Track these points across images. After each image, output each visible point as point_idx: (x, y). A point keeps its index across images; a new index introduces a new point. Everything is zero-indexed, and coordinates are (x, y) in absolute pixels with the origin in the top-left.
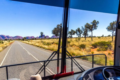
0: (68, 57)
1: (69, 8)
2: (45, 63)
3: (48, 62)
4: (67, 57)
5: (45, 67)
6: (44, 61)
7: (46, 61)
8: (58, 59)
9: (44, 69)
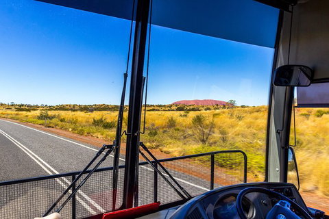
0: (145, 160)
1: (149, 24)
2: (74, 180)
3: (85, 176)
4: (141, 159)
5: (75, 190)
6: (73, 174)
7: (80, 174)
8: (116, 168)
9: (73, 196)
